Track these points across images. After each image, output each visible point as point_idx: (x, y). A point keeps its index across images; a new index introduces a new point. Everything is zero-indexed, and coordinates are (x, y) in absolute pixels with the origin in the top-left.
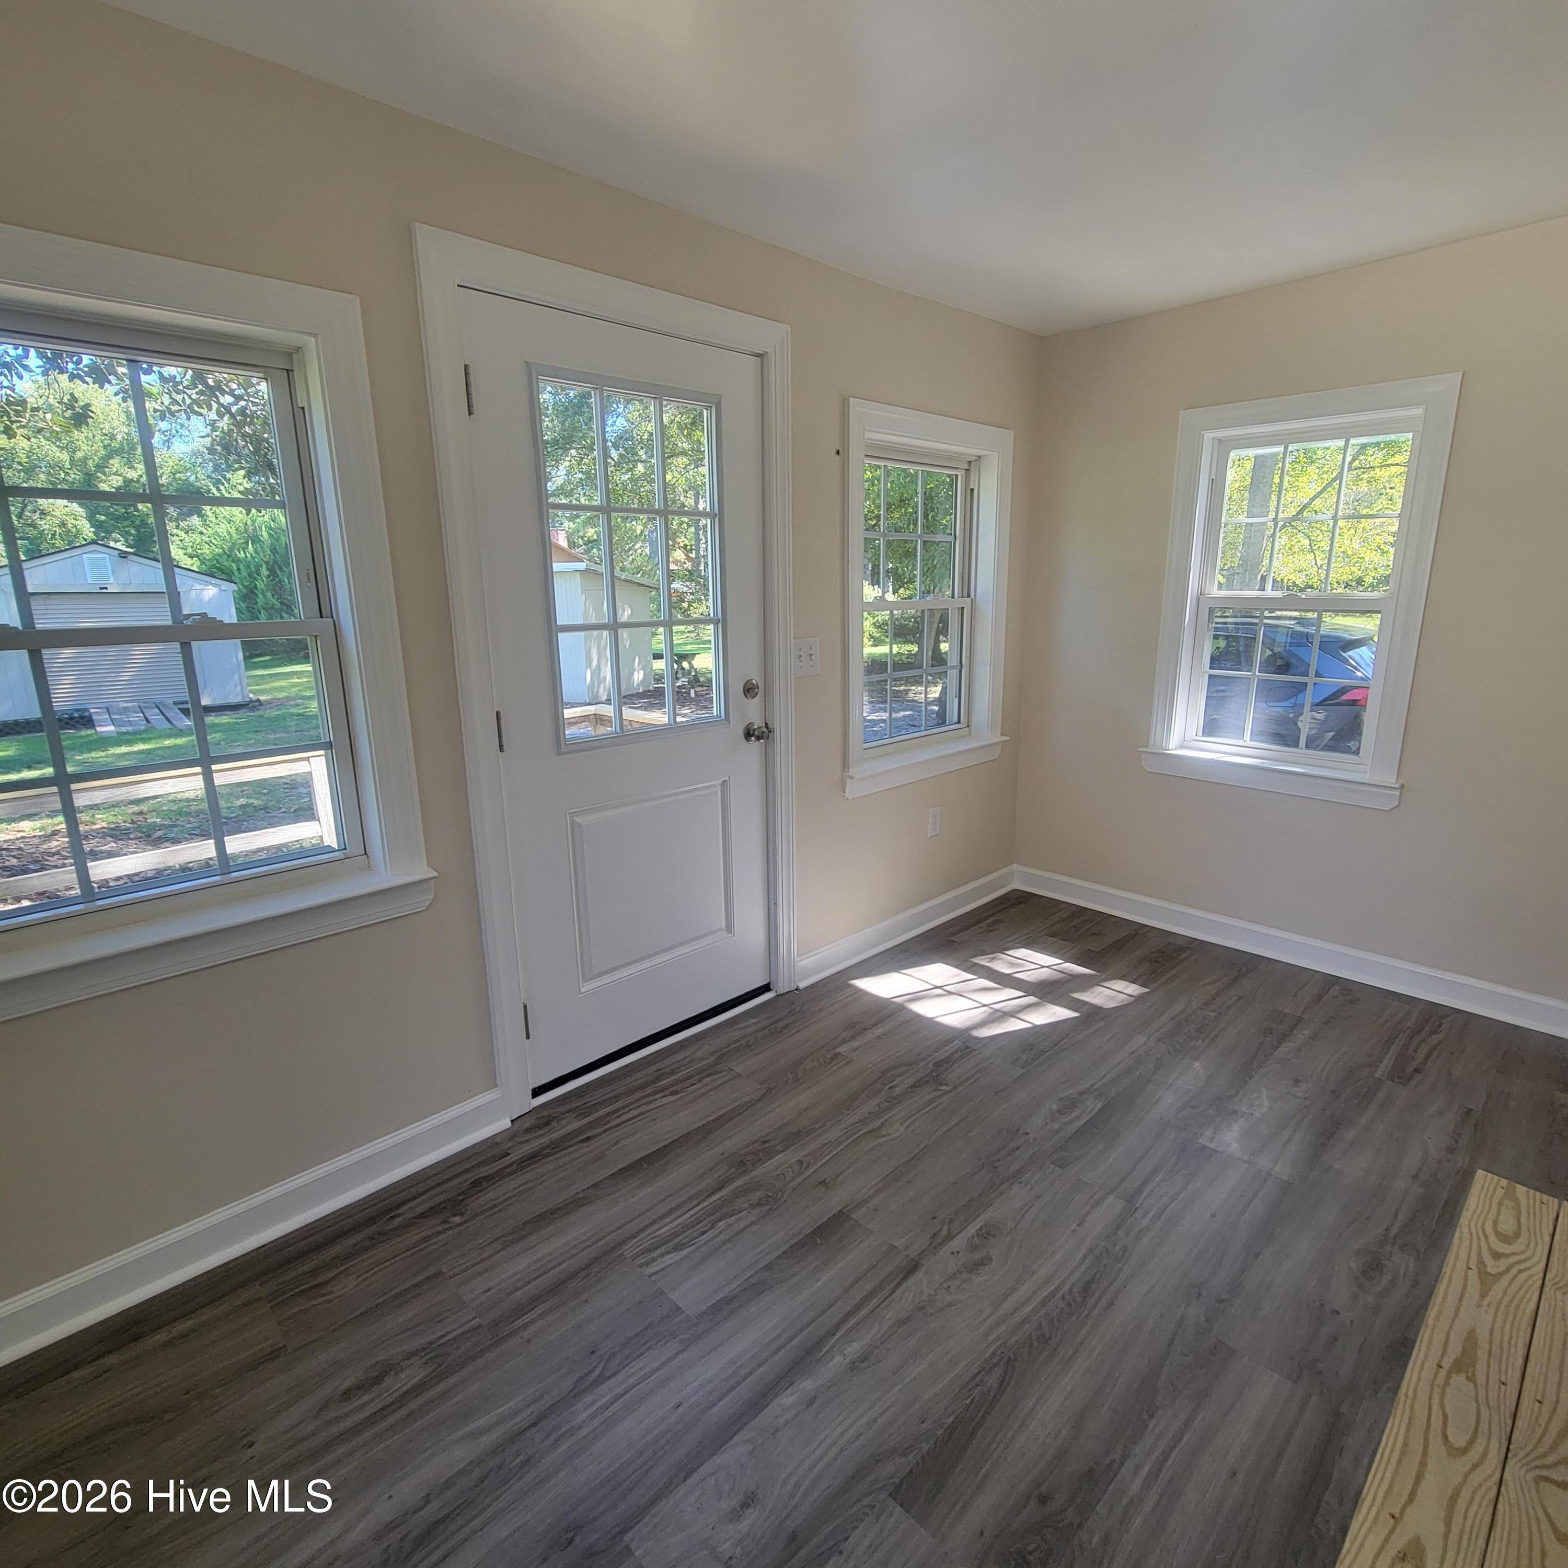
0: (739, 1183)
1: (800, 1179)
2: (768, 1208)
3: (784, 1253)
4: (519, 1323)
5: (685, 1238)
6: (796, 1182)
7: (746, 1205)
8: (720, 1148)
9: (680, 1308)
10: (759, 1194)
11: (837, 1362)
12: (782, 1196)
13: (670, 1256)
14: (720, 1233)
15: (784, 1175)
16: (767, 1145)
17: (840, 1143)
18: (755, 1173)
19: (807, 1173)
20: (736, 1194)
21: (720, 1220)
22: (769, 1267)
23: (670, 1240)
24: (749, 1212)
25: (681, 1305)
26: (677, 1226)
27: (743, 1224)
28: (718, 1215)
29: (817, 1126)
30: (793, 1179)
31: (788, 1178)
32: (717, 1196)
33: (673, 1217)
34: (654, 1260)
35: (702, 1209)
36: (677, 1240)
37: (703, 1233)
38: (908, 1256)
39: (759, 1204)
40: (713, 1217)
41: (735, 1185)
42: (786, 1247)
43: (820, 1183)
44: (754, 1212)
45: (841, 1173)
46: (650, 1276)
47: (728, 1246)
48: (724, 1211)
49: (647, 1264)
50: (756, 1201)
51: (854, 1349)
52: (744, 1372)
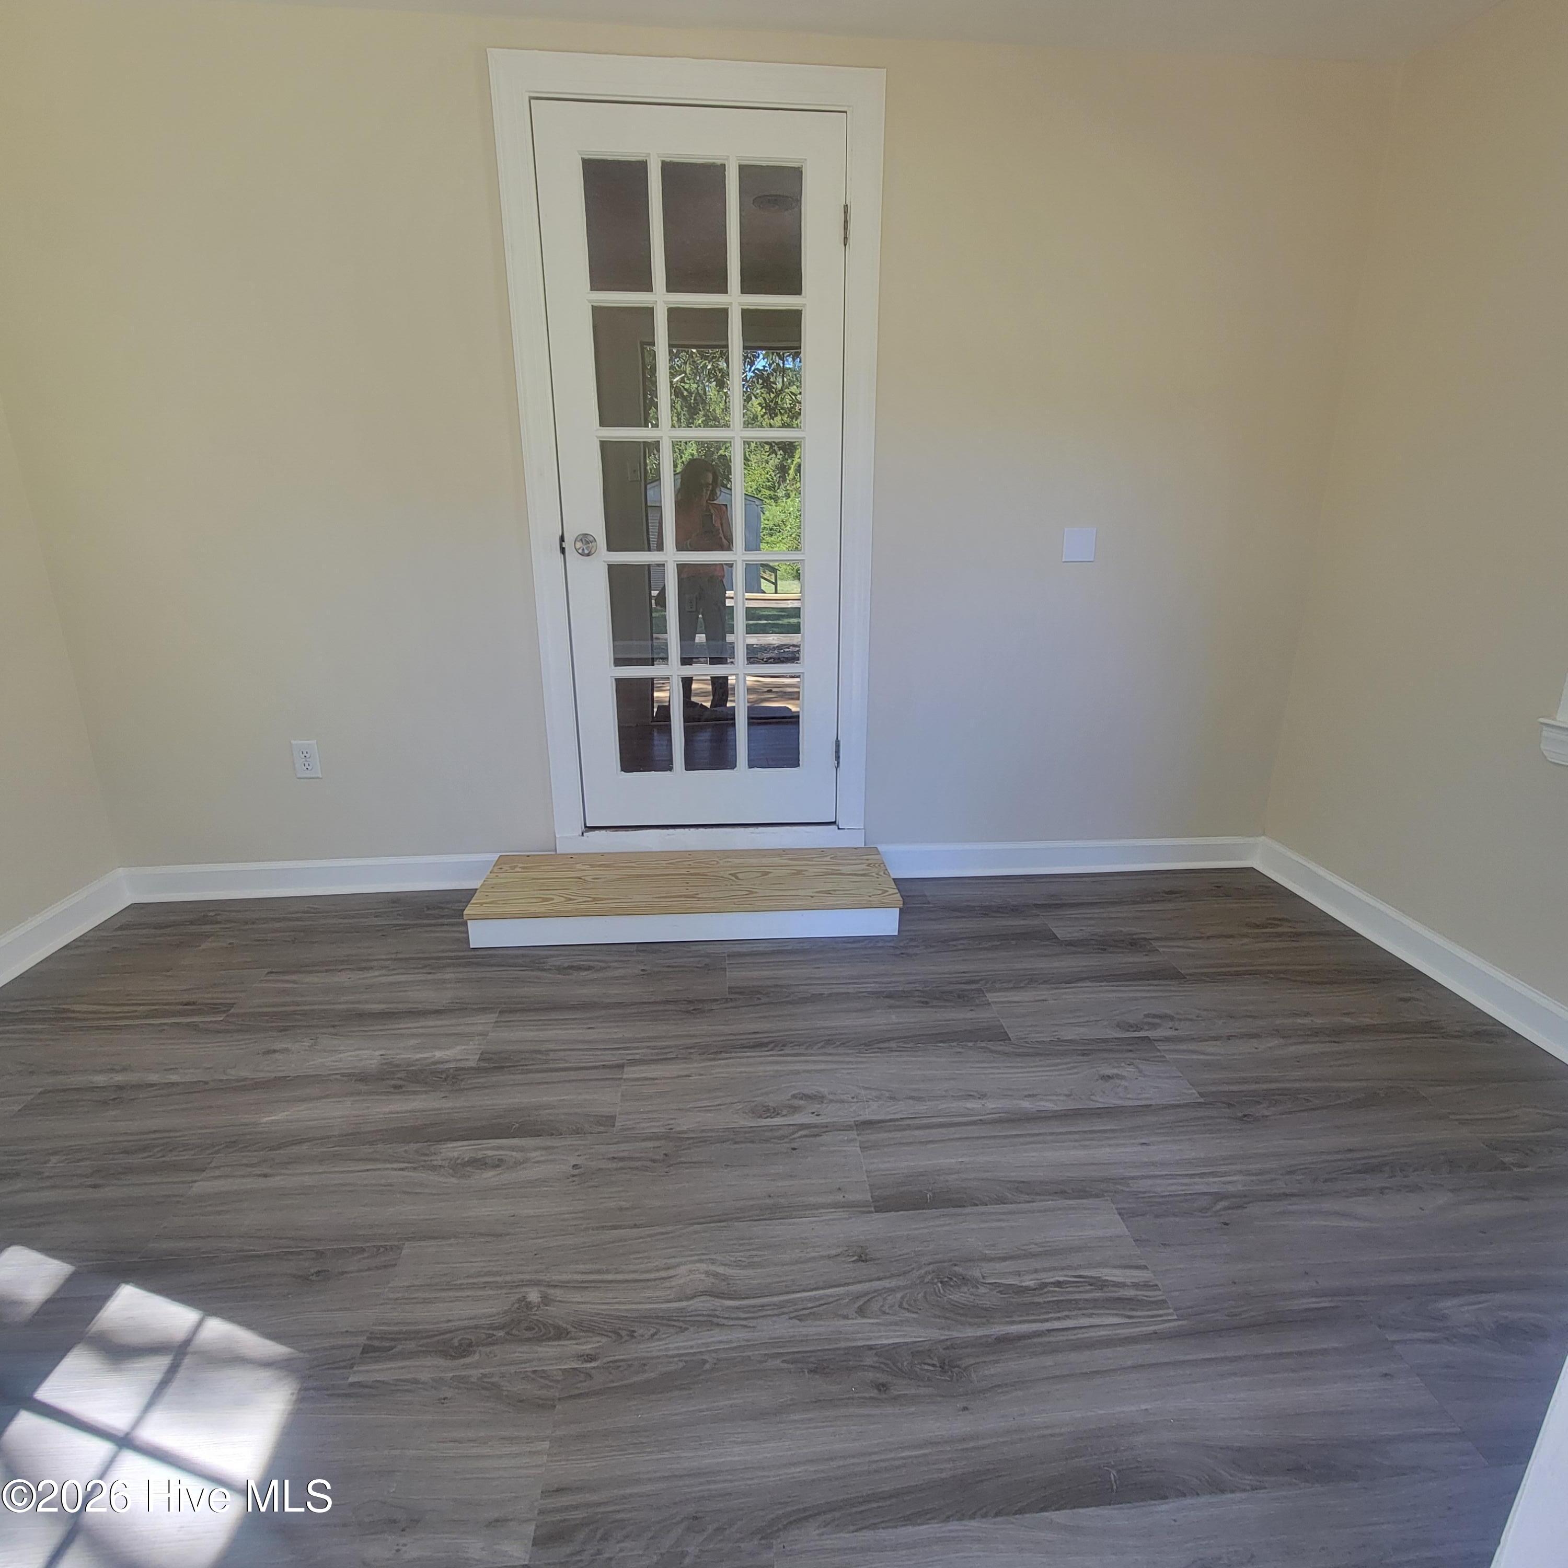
0: (971, 1332)
1: (886, 1284)
2: (956, 1268)
3: (977, 1205)
4: (1325, 1303)
5: (1086, 1292)
6: (892, 1283)
7: (982, 1290)
8: (961, 1425)
9: (1120, 1214)
10: (956, 1296)
11: (991, 1105)
12: (927, 1273)
13: (1114, 1279)
14: (1036, 1271)
15: (900, 1306)
16: (882, 1378)
17: (781, 1305)
18: (935, 1334)
19: (866, 1286)
20: (984, 1314)
21: (1027, 1289)
22: (1002, 1201)
23: (1108, 1300)
24: (984, 1277)
25: (1118, 1217)
26: (1090, 1316)
27: (1000, 1266)
28: (1026, 1299)
29: (777, 1363)
30: (892, 1290)
31: (899, 1295)
32: (1014, 1329)
33: (1093, 1333)
34: (1136, 1286)
35: (1047, 1320)
36: (1097, 1295)
37: (1058, 1284)
38: (858, 1135)
39: (965, 1280)
40: (1037, 1300)
41: (980, 1332)
42: (968, 1210)
43: (866, 1261)
44: (977, 1273)
45: (829, 1257)
46: (1145, 1267)
47: (1034, 1249)
48: (1017, 1300)
49: (1146, 1286)
50: (965, 1289)
51: (971, 1104)
52: (1077, 1137)
